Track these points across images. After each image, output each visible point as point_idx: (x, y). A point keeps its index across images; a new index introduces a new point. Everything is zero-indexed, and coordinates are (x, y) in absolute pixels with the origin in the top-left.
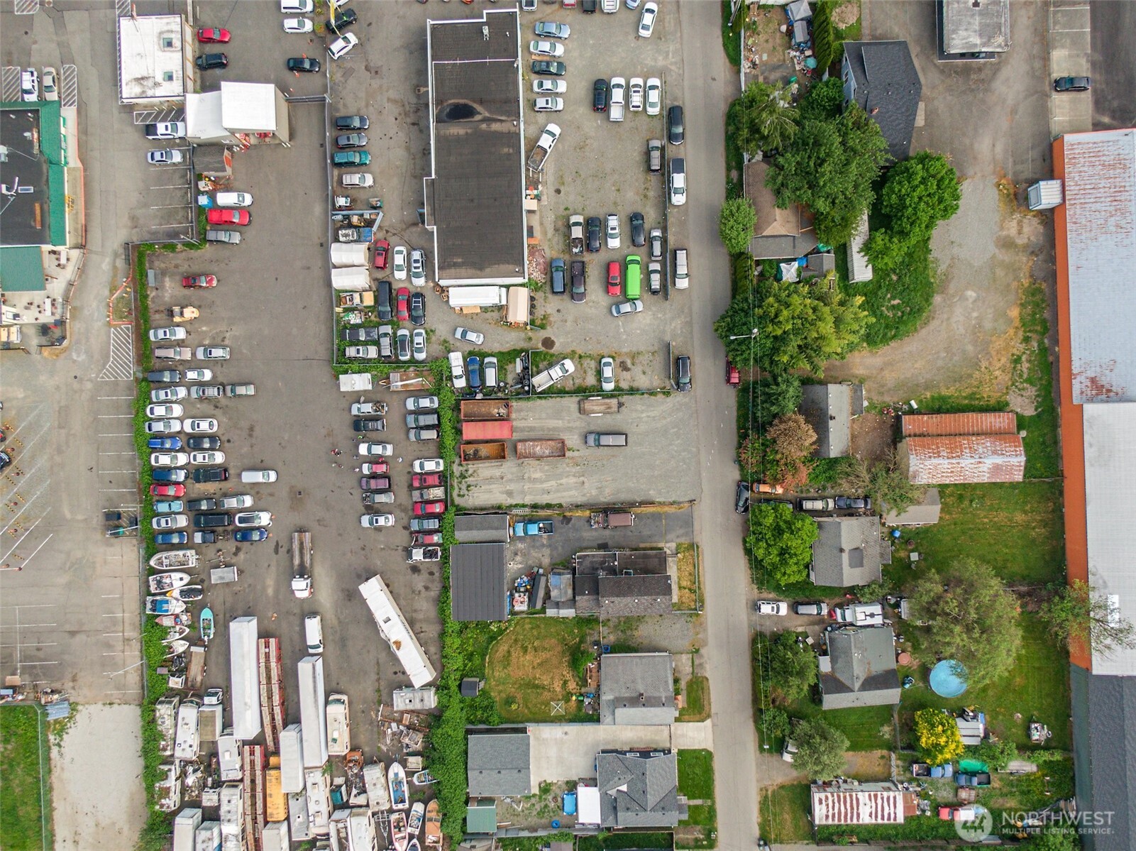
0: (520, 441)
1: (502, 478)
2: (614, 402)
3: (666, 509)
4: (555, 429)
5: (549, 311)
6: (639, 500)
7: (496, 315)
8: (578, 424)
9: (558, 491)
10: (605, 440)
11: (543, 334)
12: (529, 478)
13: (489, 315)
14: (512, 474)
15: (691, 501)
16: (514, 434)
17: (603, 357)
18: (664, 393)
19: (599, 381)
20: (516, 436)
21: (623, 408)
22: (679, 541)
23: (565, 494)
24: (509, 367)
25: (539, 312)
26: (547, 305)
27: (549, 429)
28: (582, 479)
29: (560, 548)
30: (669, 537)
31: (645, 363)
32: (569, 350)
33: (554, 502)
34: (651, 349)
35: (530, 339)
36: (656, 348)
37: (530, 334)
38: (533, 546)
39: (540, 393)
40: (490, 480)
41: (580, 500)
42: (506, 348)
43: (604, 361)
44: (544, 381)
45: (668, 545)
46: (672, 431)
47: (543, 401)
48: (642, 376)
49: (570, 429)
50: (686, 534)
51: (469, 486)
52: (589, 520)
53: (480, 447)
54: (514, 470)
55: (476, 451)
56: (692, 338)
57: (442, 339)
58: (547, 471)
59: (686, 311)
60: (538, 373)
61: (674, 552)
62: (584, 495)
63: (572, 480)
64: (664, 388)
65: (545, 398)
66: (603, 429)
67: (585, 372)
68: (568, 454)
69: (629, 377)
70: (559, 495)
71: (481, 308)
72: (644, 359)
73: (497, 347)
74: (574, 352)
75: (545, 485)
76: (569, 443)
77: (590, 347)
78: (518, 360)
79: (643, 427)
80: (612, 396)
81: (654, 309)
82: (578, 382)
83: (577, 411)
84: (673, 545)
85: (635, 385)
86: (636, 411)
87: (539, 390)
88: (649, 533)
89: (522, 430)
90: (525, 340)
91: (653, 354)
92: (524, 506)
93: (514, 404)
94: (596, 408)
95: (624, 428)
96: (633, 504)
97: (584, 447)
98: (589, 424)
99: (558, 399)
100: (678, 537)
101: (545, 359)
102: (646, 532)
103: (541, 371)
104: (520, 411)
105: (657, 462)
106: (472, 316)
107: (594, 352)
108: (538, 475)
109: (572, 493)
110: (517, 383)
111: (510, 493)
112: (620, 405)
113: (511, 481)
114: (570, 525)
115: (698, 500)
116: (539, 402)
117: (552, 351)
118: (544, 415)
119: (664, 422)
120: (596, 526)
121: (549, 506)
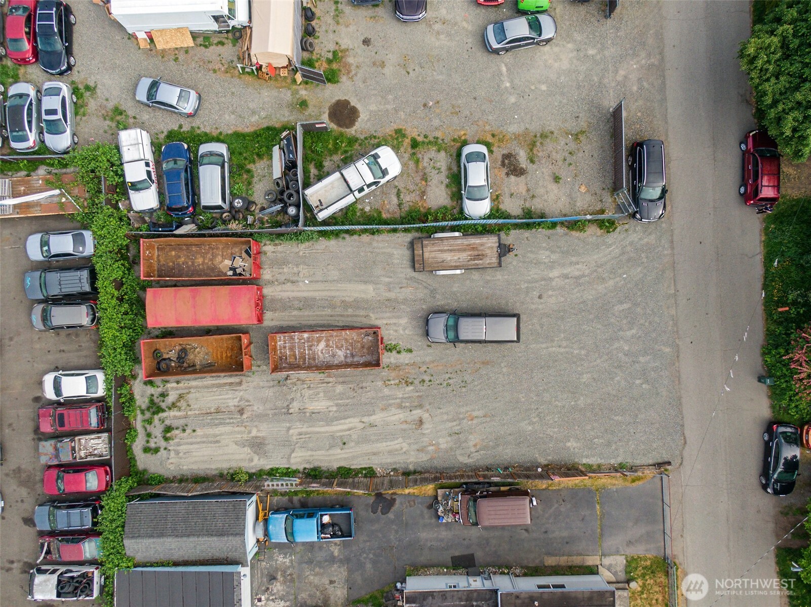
0: (282, 330)
1: (241, 412)
2: (490, 242)
3: (603, 480)
4: (357, 304)
5: (345, 43)
6: (543, 461)
7: (228, 51)
8: (408, 292)
9: (365, 440)
10: (471, 329)
11: (331, 94)
12: (302, 411)
13: (213, 51)
14: (264, 401)
15: (659, 465)
16: (268, 315)
17: (465, 143)
18: (601, 224)
19: (458, 197)
20: (271, 319)
21: (509, 258)
22: (633, 551)
23: (382, 446)
24: (258, 167)
25: (324, 45)
26: (342, 29)
27: (345, 305)
28: (417, 413)
29: (369, 566)
30: (611, 542)
31: (559, 157)
32: (389, 130)
33: (356, 465)
34: (571, 125)
35: (304, 104)
36: (583, 124)
37: (303, 93)
38: (310, 562)
39: (325, 223)
40: (217, 415)
41: (413, 459)
42: (250, 123)
43: (467, 150)
44: (333, 196)
45: (607, 561)
46: (619, 308)
47: (332, 243)
48: (553, 187)
49: (391, 305)
50: (649, 537)
51: (168, 429)
52: (433, 504)
53: (192, 342)
54: (269, 393)
55: (183, 353)
56: (664, 100)
57: (110, 105)
58: (342, 396)
59: (650, 41)
60: (320, 178)
61: (622, 576)
62: (421, 450)
63: (396, 416)
64: (602, 212)
65: (337, 234)
66: (464, 304)
67: (425, 178)
68: (387, 358)
69: (522, 189)
70: (366, 448)
71: (194, 35)
72: (558, 148)
73: (230, 123)
74: (400, 133)
75: (338, 428)
76: (389, 335)
77: (436, 122)
78: (276, 149)
79: (552, 301)
80: (486, 230)
81: (578, 37)
82: (409, 199)
83: (406, 263)
84: (619, 562)
85: (537, 205)
86: (538, 263)
87: (322, 216)
88: (565, 534)
89: (286, 305)
90: (291, 106)
91: (576, 137)
92: (288, 473)
93: (269, 248)
94: (448, 257)
95: (513, 302)
96: (529, 471)
97: (421, 342)
98: (433, 292)
99: (366, 238)
100: (630, 543)
101: (336, 149)
102: (559, 532)
103: (328, 174)
104: (281, 263)
105: (585, 378)
106: (176, 54)
107: (445, 134)
108: (320, 405)
109: (395, 444)
110: (274, 202)
111: (258, 445)
112: (504, 250)
113: (260, 417)
114: (391, 515)
115: (676, 463)
116: (323, 243)
117: (352, 131)
118: (334, 274)
119: (600, 288)
120: (449, 519)
121: (344, 474)
